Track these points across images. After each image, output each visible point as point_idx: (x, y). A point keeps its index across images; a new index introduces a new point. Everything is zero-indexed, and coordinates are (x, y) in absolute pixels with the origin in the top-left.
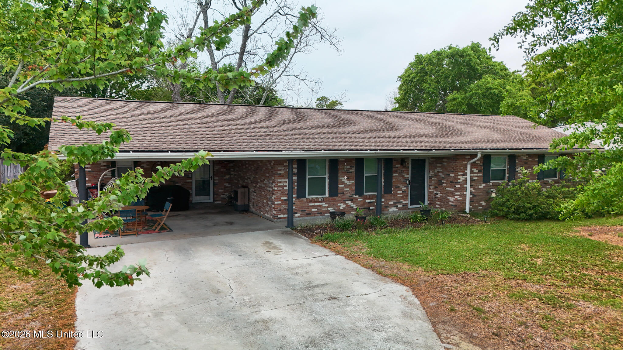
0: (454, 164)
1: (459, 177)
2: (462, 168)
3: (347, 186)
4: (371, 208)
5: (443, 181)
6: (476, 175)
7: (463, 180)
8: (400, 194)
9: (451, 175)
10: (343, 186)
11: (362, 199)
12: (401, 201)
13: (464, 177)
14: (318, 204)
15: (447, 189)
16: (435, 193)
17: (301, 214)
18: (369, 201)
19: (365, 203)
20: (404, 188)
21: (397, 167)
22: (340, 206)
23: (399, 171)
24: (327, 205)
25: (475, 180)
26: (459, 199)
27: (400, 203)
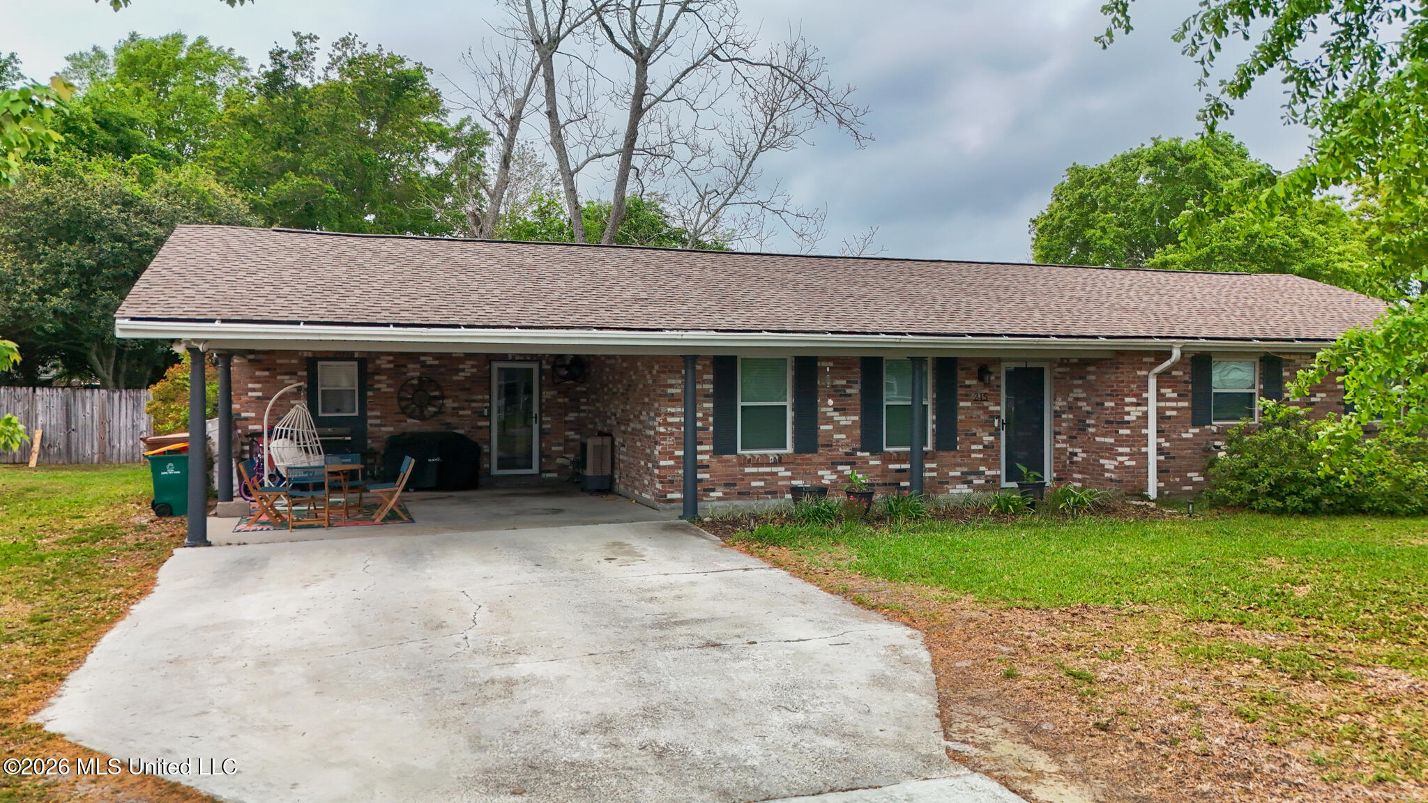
0: (1113, 378)
1: (1127, 409)
2: (1133, 386)
3: (840, 429)
4: (902, 484)
5: (1088, 422)
6: (1174, 404)
7: (1138, 417)
8: (979, 451)
9: (1107, 404)
10: (830, 427)
11: (878, 462)
12: (982, 469)
13: (1139, 408)
14: (768, 469)
15: (1097, 439)
16: (1071, 453)
17: (724, 493)
18: (897, 466)
19: (885, 472)
20: (988, 439)
21: (969, 386)
22: (822, 477)
23: (973, 396)
24: (789, 474)
25: (1170, 417)
26: (1127, 463)
27: (979, 474)
